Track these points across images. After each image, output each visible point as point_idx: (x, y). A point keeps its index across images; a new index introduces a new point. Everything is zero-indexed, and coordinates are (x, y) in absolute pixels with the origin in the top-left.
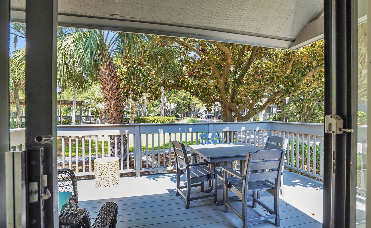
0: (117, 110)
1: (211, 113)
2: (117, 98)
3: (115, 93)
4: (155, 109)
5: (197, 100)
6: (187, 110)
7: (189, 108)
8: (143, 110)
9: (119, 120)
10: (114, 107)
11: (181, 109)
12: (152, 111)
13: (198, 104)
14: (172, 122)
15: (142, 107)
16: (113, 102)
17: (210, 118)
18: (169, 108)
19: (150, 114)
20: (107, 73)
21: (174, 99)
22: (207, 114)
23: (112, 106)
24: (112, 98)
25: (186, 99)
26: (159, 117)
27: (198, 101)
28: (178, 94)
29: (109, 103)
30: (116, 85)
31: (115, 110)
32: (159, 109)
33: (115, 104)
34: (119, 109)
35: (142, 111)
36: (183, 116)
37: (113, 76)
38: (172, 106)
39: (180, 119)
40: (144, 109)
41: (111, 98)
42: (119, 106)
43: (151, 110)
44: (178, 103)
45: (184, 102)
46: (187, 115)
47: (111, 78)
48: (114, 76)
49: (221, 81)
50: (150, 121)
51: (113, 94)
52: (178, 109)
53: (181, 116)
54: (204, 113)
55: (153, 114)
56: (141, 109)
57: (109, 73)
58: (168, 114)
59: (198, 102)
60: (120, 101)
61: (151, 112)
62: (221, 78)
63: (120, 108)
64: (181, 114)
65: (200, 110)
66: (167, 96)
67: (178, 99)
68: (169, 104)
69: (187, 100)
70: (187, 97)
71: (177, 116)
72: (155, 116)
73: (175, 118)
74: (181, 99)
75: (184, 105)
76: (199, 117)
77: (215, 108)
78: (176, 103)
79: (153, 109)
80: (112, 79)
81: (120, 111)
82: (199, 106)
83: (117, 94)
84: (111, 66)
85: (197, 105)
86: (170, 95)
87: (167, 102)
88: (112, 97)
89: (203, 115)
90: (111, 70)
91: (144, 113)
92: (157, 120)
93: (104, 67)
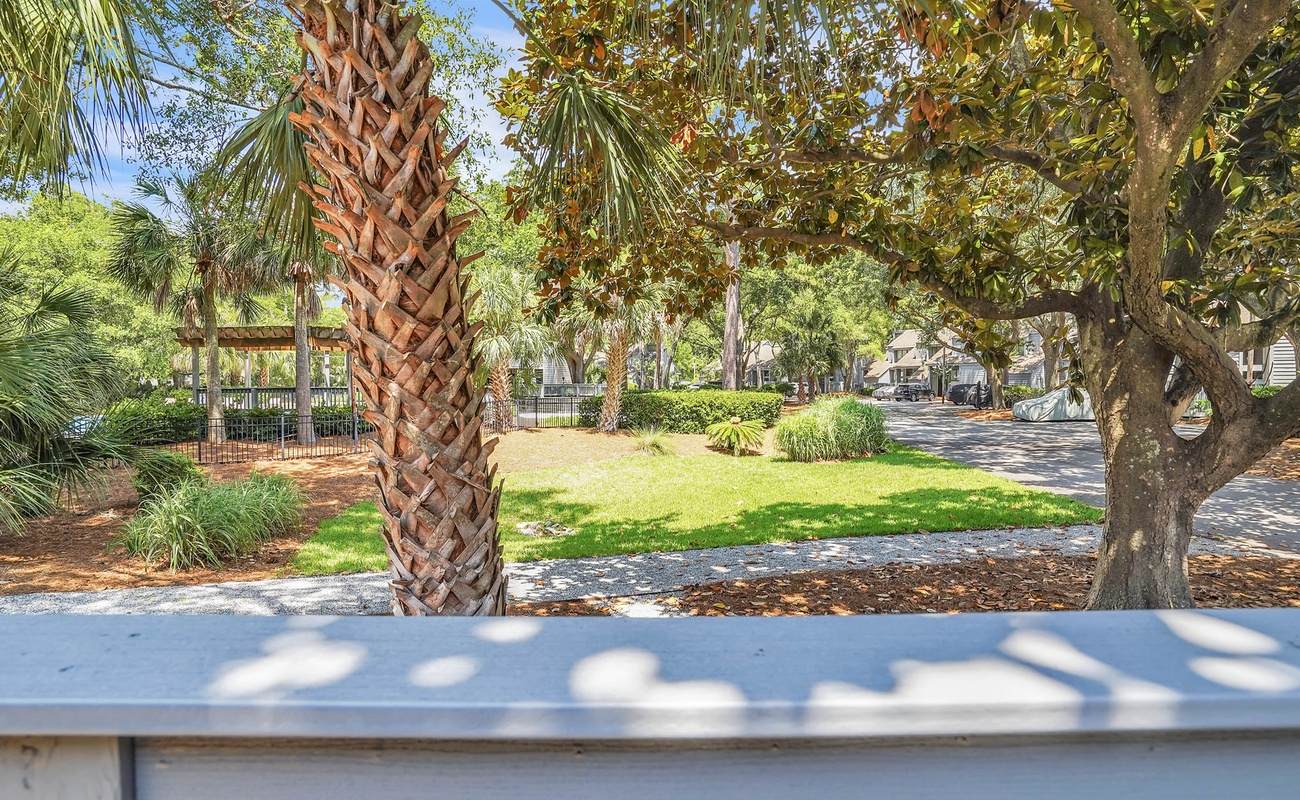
0: (419, 351)
1: (919, 377)
2: (416, 262)
3: (403, 222)
4: (702, 365)
5: (862, 327)
6: (824, 365)
7: (833, 358)
8: (659, 367)
9: (432, 421)
10: (396, 329)
11: (801, 362)
12: (692, 371)
13: (866, 343)
14: (769, 411)
15: (654, 356)
16: (389, 286)
17: (914, 398)
18: (752, 361)
19: (683, 383)
20: (346, 77)
21: (774, 324)
22: (899, 381)
23: (383, 323)
24: (382, 259)
25: (821, 323)
26: (718, 393)
27: (865, 331)
28: (789, 306)
29: (362, 294)
30: (409, 168)
31: (401, 345)
32: (717, 365)
33: (401, 302)
34: (432, 342)
35: (656, 370)
36: (806, 389)
37: (387, 99)
38: (766, 352)
39: (795, 399)
40: (662, 363)
41: (377, 259)
42: (432, 322)
43: (690, 366)
44: (788, 339)
45: (814, 336)
46: (822, 385)
47: (373, 112)
48: (396, 97)
49: (1164, 145)
50: (684, 408)
51: (389, 232)
52: (788, 361)
53: (801, 387)
54: (886, 379)
55: (696, 380)
56: (654, 364)
57: (357, 81)
58: (749, 380)
59: (865, 336)
60: (443, 281)
61: (687, 373)
62: (1165, 122)
63: (438, 332)
64: (799, 380)
65: (871, 367)
66: (747, 316)
67: (788, 326)
68: (753, 344)
69: (823, 327)
70: (824, 317)
71: (785, 389)
72: (702, 387)
73: (780, 396)
74: (802, 325)
75: (813, 348)
76: (867, 393)
77: (934, 357)
78: (782, 339)
79: (694, 362)
80: (376, 116)
81: (443, 358)
82: (869, 352)
83: (418, 230)
84: (367, 25)
85: (862, 349)
86: (756, 311)
87: (747, 337)
88: (382, 250)
89: (882, 385)
90: (374, 57)
91: (663, 378)
92: (710, 406)
93: (323, 38)
